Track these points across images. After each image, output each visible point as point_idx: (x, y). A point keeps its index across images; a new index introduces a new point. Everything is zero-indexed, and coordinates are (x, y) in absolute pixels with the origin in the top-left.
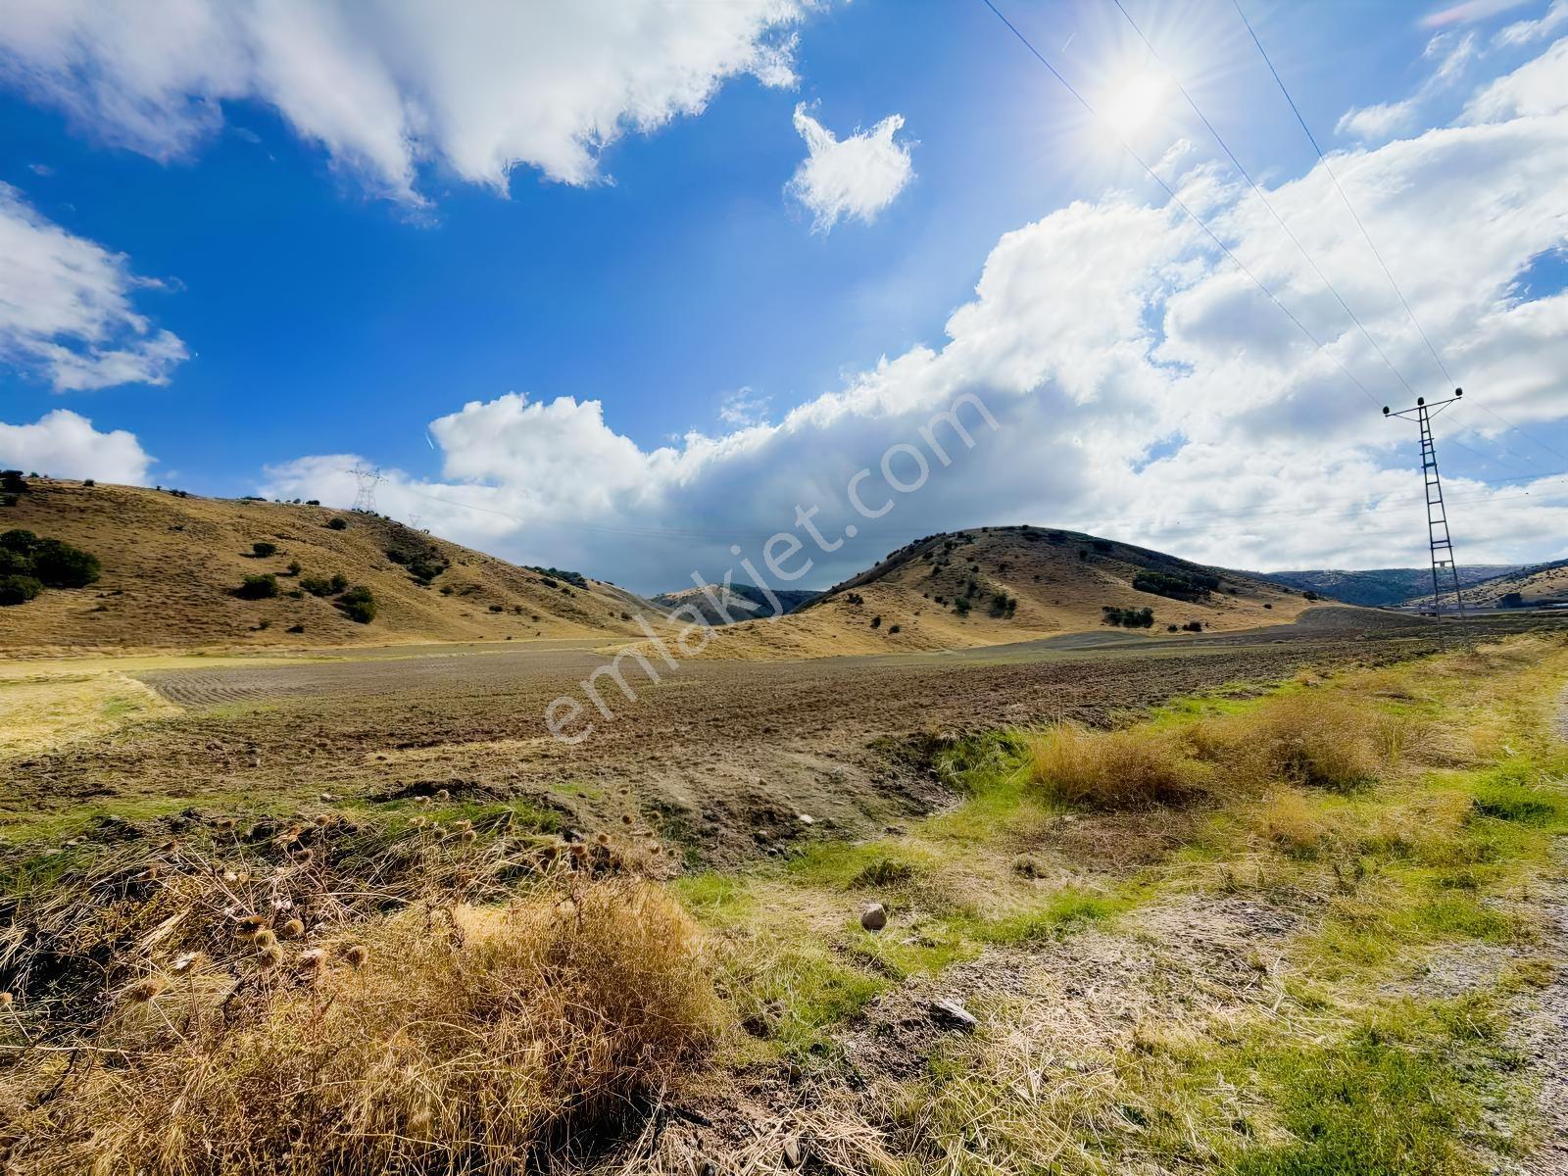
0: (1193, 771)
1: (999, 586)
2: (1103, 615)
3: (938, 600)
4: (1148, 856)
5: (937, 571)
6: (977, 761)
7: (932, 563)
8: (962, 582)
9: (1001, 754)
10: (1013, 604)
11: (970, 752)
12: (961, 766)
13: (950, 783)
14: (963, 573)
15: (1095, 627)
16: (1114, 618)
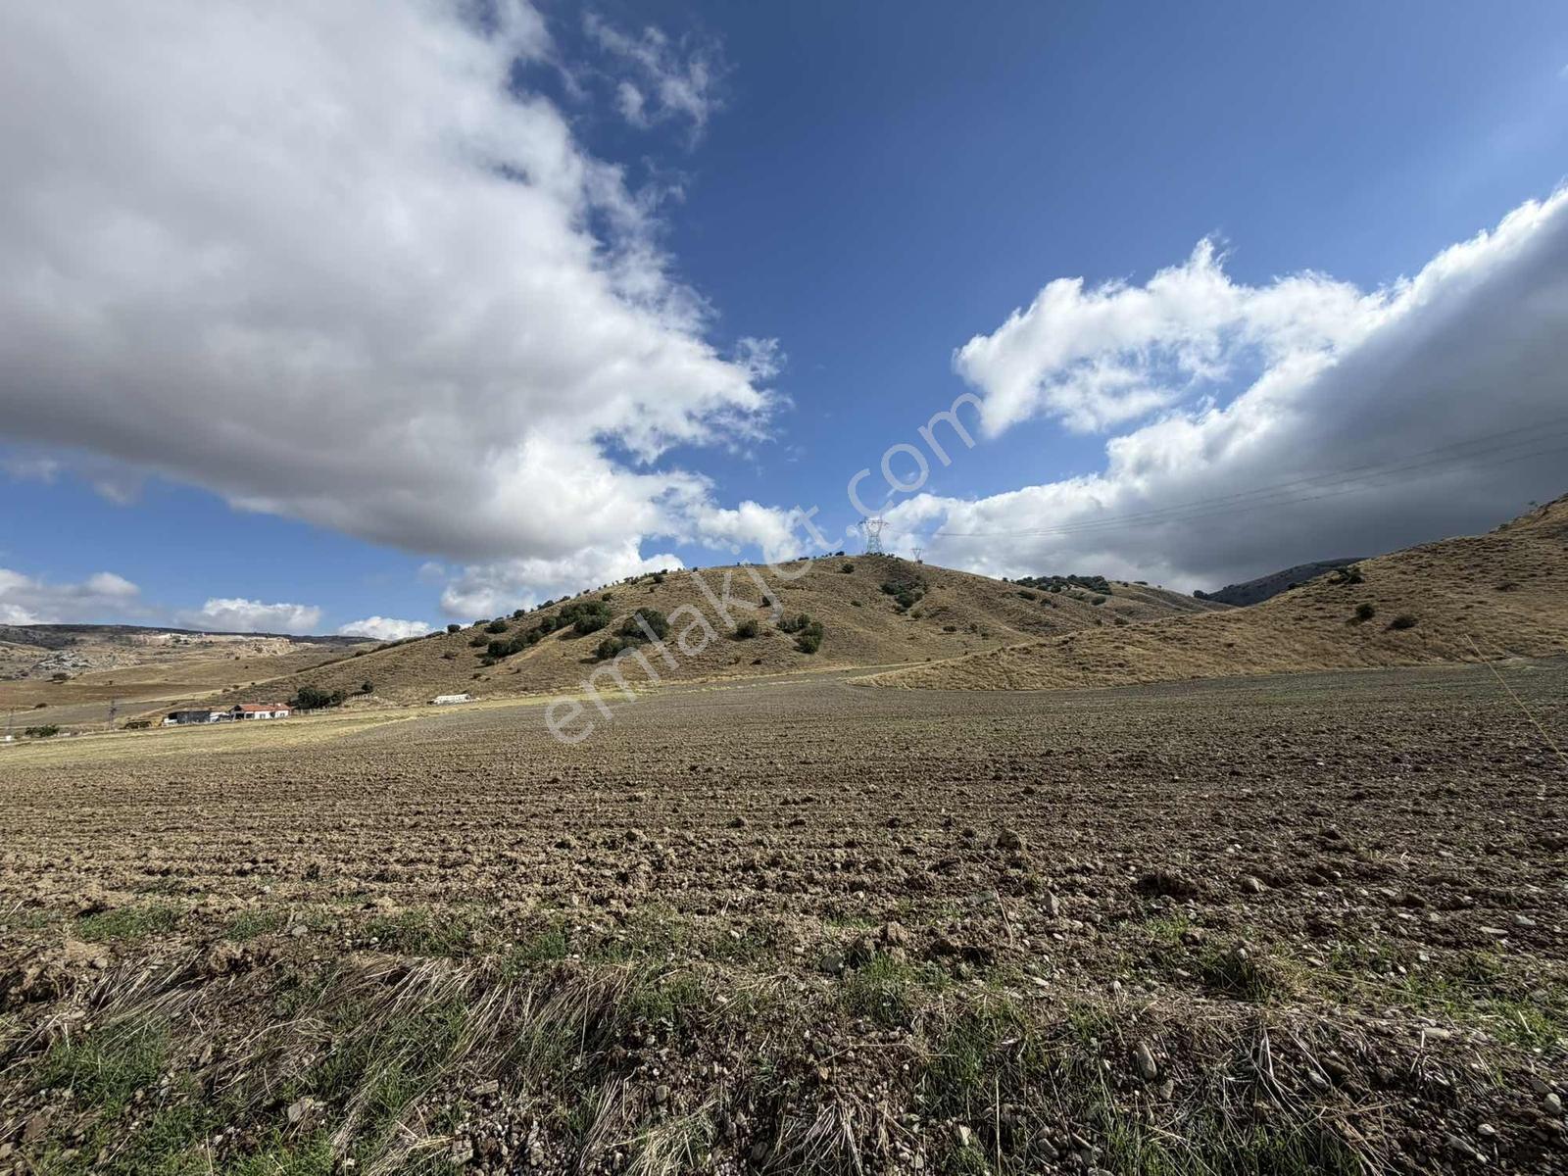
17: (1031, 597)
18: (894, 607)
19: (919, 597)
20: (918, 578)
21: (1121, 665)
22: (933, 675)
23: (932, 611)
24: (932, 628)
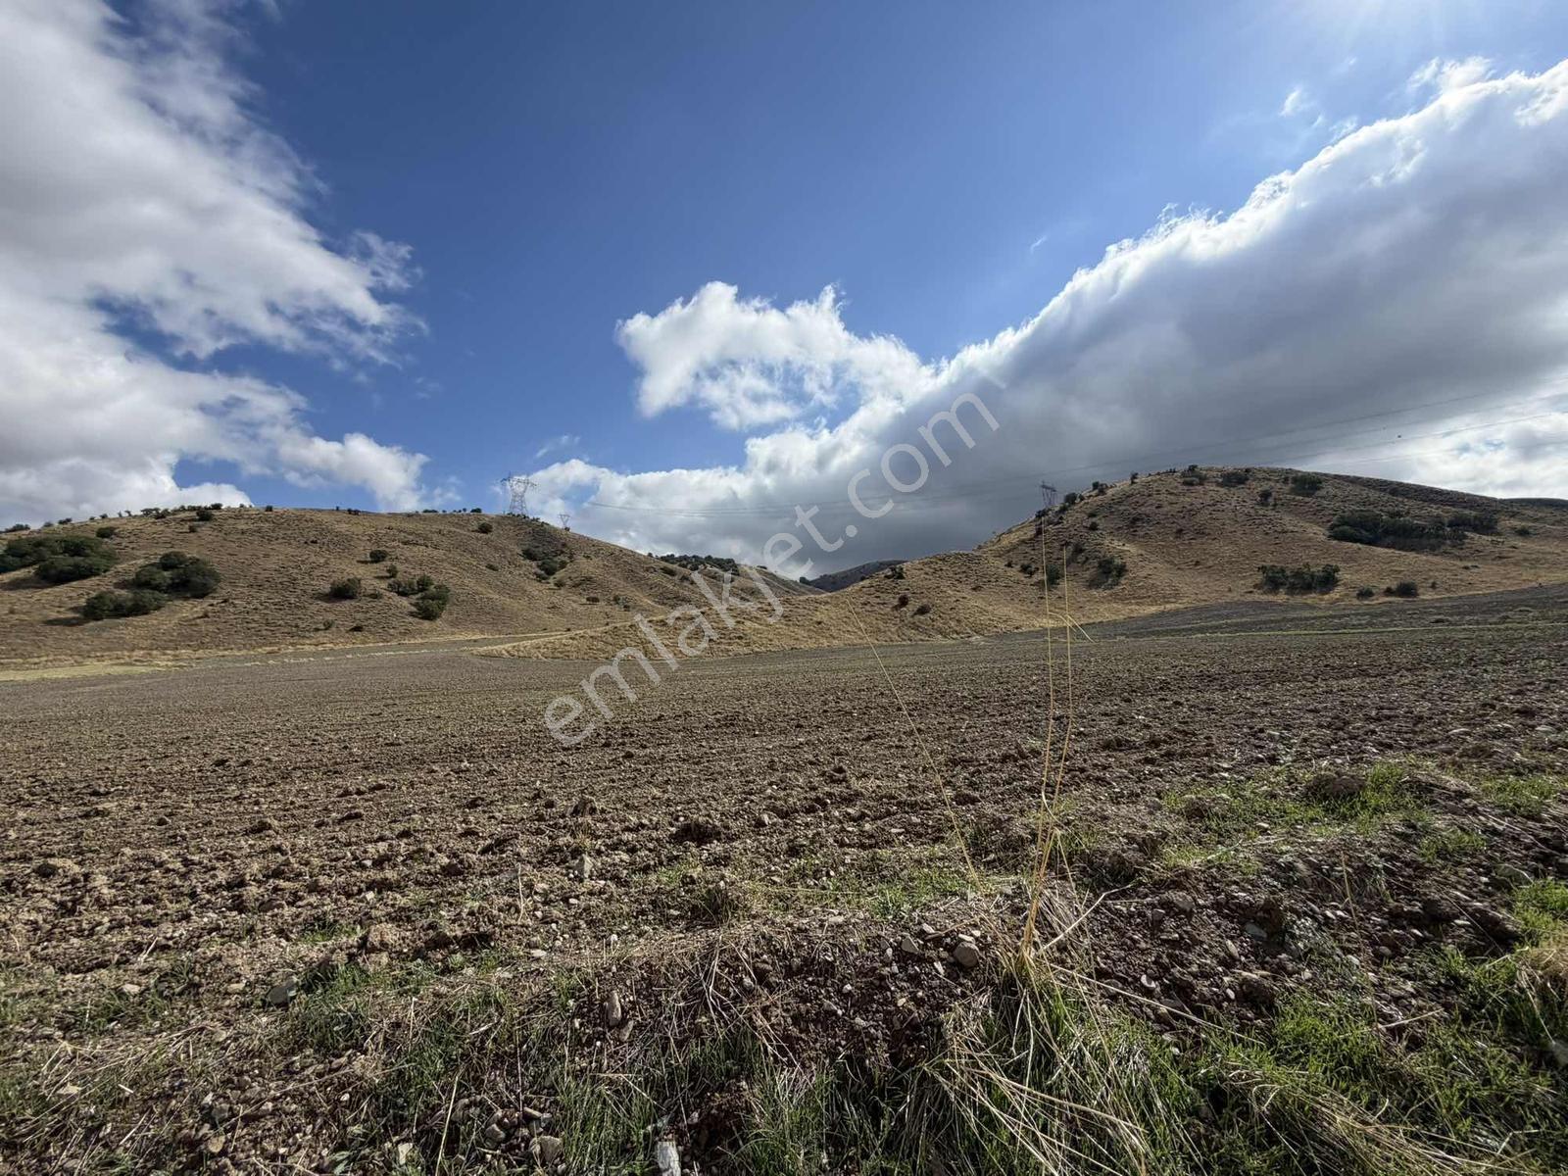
1: (1116, 546)
2: (1259, 577)
3: (1025, 569)
8: (1067, 544)
10: (1121, 570)
14: (1073, 532)
15: (1235, 596)
16: (1274, 581)
17: (672, 573)
18: (535, 573)
19: (563, 565)
20: (564, 545)
21: (740, 638)
22: (572, 645)
23: (577, 581)
24: (575, 598)
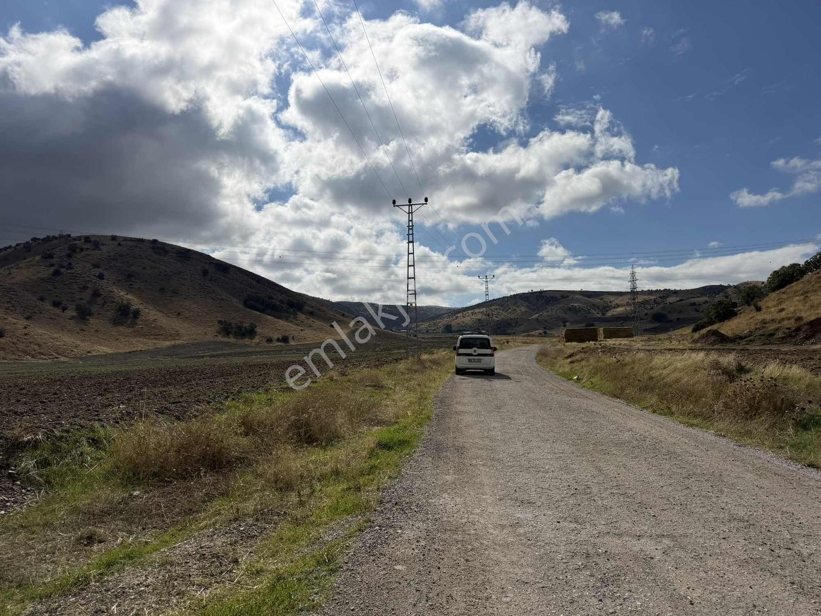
0: (237, 443)
1: (123, 295)
2: (217, 327)
3: (56, 304)
4: (191, 510)
5: (57, 273)
6: (62, 458)
7: (52, 265)
8: (85, 288)
9: (88, 449)
10: (137, 314)
11: (56, 450)
12: (44, 463)
13: (30, 481)
14: (87, 279)
15: (210, 337)
16: (226, 330)
